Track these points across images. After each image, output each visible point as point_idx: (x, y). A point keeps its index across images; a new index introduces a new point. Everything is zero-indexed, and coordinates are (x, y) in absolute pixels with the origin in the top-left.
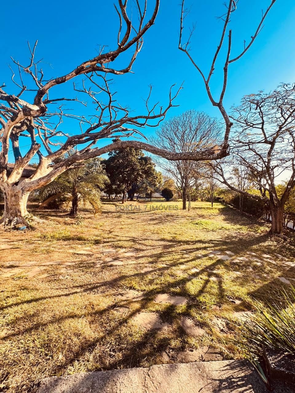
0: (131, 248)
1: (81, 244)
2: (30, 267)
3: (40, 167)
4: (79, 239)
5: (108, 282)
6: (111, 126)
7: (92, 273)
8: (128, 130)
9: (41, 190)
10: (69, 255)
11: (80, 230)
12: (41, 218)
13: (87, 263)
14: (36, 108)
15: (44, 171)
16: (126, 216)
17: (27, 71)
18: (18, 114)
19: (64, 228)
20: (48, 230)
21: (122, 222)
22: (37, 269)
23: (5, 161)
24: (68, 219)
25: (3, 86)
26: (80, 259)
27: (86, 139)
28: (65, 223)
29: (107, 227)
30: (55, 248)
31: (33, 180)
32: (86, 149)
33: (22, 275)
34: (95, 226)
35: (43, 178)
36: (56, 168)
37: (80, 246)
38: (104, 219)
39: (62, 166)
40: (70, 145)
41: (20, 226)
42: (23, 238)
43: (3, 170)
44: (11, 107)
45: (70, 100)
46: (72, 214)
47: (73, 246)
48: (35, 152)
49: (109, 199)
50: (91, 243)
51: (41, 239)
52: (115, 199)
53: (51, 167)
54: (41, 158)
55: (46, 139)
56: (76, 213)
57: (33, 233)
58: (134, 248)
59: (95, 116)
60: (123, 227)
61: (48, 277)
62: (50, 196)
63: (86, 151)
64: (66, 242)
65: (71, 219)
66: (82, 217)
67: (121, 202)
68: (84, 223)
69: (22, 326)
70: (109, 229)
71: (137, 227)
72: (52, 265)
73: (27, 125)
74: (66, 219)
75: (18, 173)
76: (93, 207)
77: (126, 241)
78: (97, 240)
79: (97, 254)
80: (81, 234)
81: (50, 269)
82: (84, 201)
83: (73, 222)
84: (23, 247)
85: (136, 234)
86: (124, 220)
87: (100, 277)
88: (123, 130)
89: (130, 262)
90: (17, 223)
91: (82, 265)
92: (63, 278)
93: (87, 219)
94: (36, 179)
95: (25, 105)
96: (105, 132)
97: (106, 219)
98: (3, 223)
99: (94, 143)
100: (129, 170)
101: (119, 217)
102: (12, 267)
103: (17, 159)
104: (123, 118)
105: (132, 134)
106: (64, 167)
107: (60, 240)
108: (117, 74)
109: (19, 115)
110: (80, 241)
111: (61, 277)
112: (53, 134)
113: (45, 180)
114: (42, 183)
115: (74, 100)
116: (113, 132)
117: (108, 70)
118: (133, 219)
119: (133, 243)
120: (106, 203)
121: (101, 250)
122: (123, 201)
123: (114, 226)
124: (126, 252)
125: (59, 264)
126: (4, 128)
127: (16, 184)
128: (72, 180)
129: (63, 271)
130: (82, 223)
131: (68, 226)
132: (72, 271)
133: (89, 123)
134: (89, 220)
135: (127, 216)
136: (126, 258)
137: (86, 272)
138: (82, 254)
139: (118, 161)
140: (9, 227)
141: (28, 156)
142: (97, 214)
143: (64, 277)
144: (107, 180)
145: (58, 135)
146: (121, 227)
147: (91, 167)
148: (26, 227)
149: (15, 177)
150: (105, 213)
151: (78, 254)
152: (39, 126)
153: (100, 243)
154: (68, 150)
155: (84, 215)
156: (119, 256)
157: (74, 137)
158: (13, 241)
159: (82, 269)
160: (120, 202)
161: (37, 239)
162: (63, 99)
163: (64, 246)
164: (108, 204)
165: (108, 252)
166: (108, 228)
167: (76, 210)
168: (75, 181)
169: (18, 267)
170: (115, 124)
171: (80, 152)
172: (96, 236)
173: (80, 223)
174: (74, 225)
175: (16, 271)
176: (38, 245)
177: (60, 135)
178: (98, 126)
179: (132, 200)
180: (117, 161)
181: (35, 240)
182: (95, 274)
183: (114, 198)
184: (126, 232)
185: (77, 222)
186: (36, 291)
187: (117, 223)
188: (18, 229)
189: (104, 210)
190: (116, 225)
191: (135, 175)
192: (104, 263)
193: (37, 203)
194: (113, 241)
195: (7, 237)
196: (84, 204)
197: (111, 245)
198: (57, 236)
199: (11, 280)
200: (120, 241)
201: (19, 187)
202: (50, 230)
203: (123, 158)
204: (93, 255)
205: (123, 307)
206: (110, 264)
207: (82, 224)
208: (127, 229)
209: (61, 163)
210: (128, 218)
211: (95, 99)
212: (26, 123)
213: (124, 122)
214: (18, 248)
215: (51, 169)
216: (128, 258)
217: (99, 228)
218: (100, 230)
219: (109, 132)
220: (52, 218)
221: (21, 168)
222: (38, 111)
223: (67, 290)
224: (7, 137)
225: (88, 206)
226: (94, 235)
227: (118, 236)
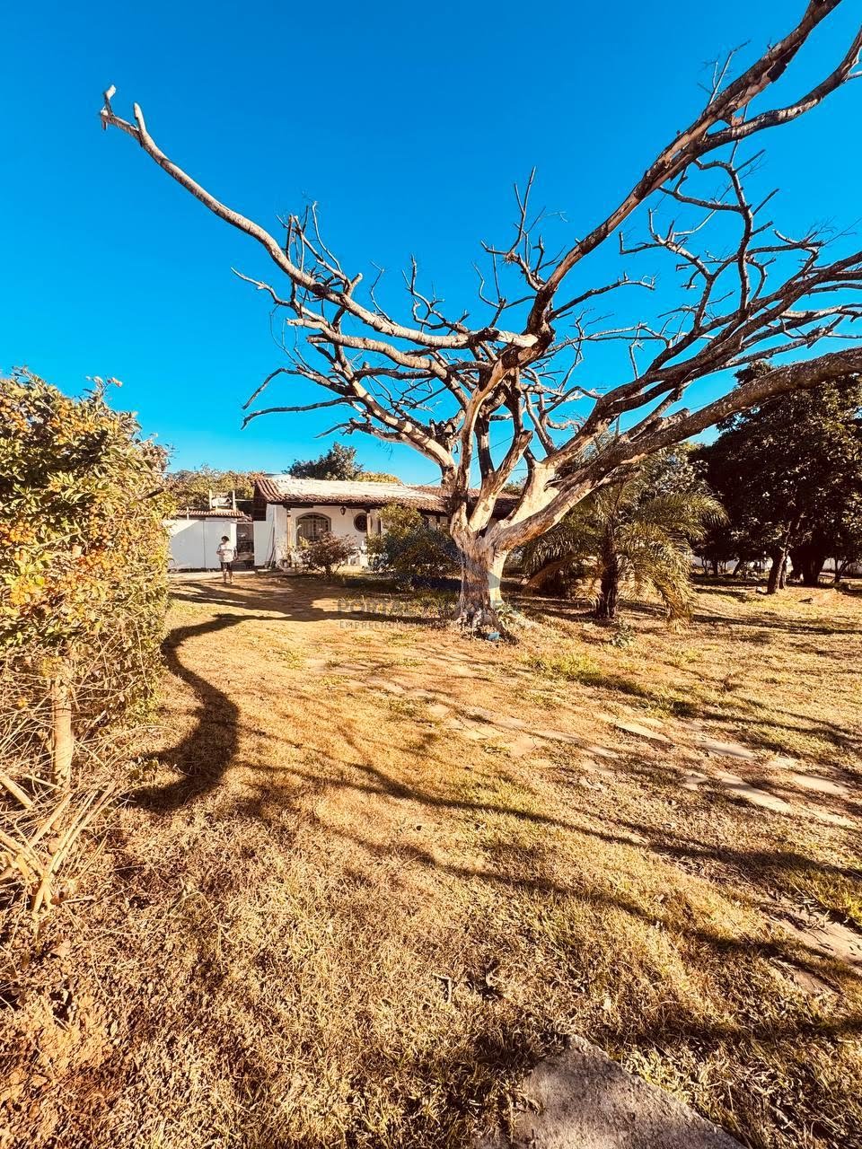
0: (821, 761)
1: (632, 705)
2: (513, 732)
3: (529, 490)
4: (627, 688)
5: (735, 853)
6: (744, 323)
7: (674, 803)
8: (820, 317)
9: (528, 549)
10: (599, 727)
11: (625, 661)
12: (527, 615)
13: (655, 767)
14: (531, 340)
15: (538, 499)
16: (788, 638)
17: (512, 258)
18: (492, 369)
19: (583, 651)
20: (543, 648)
21: (774, 661)
22: (527, 741)
23: (464, 483)
24: (589, 627)
25: (464, 317)
26: (632, 749)
27: (651, 391)
28: (584, 638)
29: (714, 667)
30: (563, 698)
31: (515, 521)
32: (650, 422)
33: (499, 745)
34: (670, 658)
35: (537, 516)
36: (567, 488)
37: (628, 710)
38: (699, 642)
39: (581, 481)
40: (602, 418)
41: (489, 630)
42: (494, 659)
43: (461, 504)
44: (477, 356)
45: (608, 289)
46: (601, 614)
47: (610, 704)
48: (521, 452)
49: (712, 576)
50: (664, 709)
51: (530, 669)
52: (734, 576)
53: (553, 486)
54: (531, 466)
55: (543, 414)
56: (612, 613)
57: (513, 650)
58: (836, 765)
59: (680, 309)
60: (778, 677)
61: (554, 769)
62: (548, 561)
63: (648, 426)
64: (590, 690)
65: (597, 628)
66: (629, 627)
67: (764, 589)
68: (638, 643)
69: (511, 866)
70: (723, 677)
71: (848, 689)
72: (560, 742)
73: (506, 392)
74: (587, 626)
75: (486, 509)
76: (664, 598)
77: (797, 730)
78: (683, 704)
79: (685, 749)
80: (631, 676)
81: (556, 750)
82: (638, 578)
83: (606, 636)
84: (496, 680)
85: (844, 714)
86: (780, 653)
87: (702, 826)
88: (796, 323)
89: (822, 814)
90: (483, 623)
91: (638, 768)
92: (590, 787)
93: (643, 633)
94: (520, 520)
95: (510, 341)
96: (720, 350)
97: (707, 641)
98: (459, 620)
99: (674, 397)
100: (803, 472)
101: (759, 639)
102: (478, 719)
103: (484, 477)
104: (795, 278)
105: (829, 329)
106: (588, 483)
107: (574, 680)
108: (791, 118)
109: (495, 372)
110: (629, 697)
111: (583, 782)
112: (559, 399)
113: (539, 522)
114: (534, 528)
115: (617, 285)
116: (749, 341)
117: (751, 125)
118: (821, 653)
119: (831, 747)
120: (705, 587)
121: (699, 737)
122: (771, 585)
123: (739, 669)
124: (799, 773)
125: (576, 745)
126: (466, 411)
127: (482, 533)
128: (602, 516)
129: (588, 765)
130: (631, 643)
131: (592, 647)
132: (611, 774)
133: (660, 338)
134: (650, 636)
135: (792, 640)
136: (800, 792)
137: (654, 793)
138: (638, 735)
139: (758, 442)
140: (470, 630)
141: (505, 467)
142: (675, 622)
143: (593, 784)
144: (714, 512)
145: (570, 398)
146: (770, 675)
147: (658, 476)
148: (498, 633)
149: (481, 517)
150: (702, 619)
151: (624, 731)
152: (529, 386)
153: (694, 717)
154: (596, 434)
155: (635, 622)
156: (772, 778)
157: (616, 394)
158: (477, 663)
159: (640, 778)
160: (760, 589)
161: (522, 667)
162: (589, 294)
163: (587, 700)
164: (710, 592)
165: (727, 752)
166: (718, 672)
167: (612, 603)
168: (612, 520)
169: (490, 723)
170: (763, 311)
171: (631, 433)
172: (676, 690)
173: (623, 642)
174: (608, 645)
175: (486, 731)
176: (525, 683)
177: (575, 397)
178: (690, 339)
179: (811, 582)
180: (753, 445)
181: (518, 670)
182: (685, 809)
183: (731, 572)
184: (792, 699)
185: (616, 637)
186: (530, 796)
187: (752, 661)
188: (484, 636)
189: (699, 612)
190: (748, 668)
191: (832, 488)
192: (714, 783)
193: (518, 580)
194: (739, 720)
195: (466, 651)
196: (638, 590)
197: (735, 731)
198: (567, 668)
199: (478, 749)
200: (771, 724)
201: (487, 540)
202: (548, 650)
203: (781, 427)
204: (671, 746)
205: (809, 971)
206: (737, 793)
207: (631, 645)
208: (799, 689)
209: (578, 473)
210: (802, 648)
211: (685, 252)
212: (505, 387)
213: (803, 292)
214: (486, 679)
215: (554, 492)
216: (812, 797)
217: (684, 667)
218: (688, 674)
219: (736, 344)
220: (552, 619)
221: (492, 496)
222: (534, 347)
223: (603, 823)
224: (470, 426)
225: (650, 594)
226: (671, 686)
227: (760, 705)
